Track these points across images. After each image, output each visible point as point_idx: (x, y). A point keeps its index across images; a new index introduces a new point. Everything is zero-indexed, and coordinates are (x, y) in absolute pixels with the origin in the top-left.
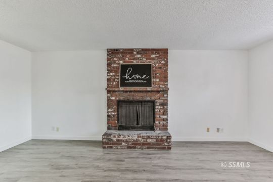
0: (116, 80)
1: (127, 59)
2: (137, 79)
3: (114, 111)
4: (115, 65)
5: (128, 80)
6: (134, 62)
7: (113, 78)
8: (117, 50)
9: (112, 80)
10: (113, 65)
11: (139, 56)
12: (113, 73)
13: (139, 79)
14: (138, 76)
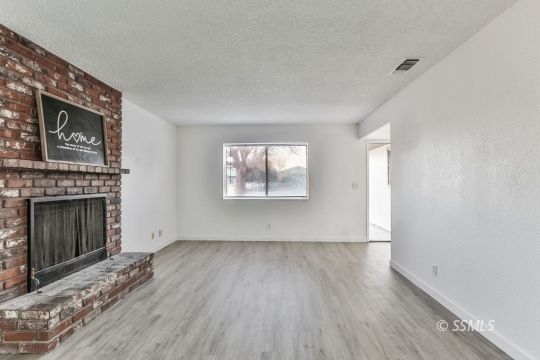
0: (23, 135)
1: (54, 83)
2: (79, 143)
3: (13, 237)
4: (20, 89)
5: (63, 143)
6: (70, 98)
7: (13, 126)
8: (25, 42)
9: (8, 134)
10: (12, 86)
11: (79, 87)
12: (12, 110)
13: (84, 144)
14: (83, 138)
